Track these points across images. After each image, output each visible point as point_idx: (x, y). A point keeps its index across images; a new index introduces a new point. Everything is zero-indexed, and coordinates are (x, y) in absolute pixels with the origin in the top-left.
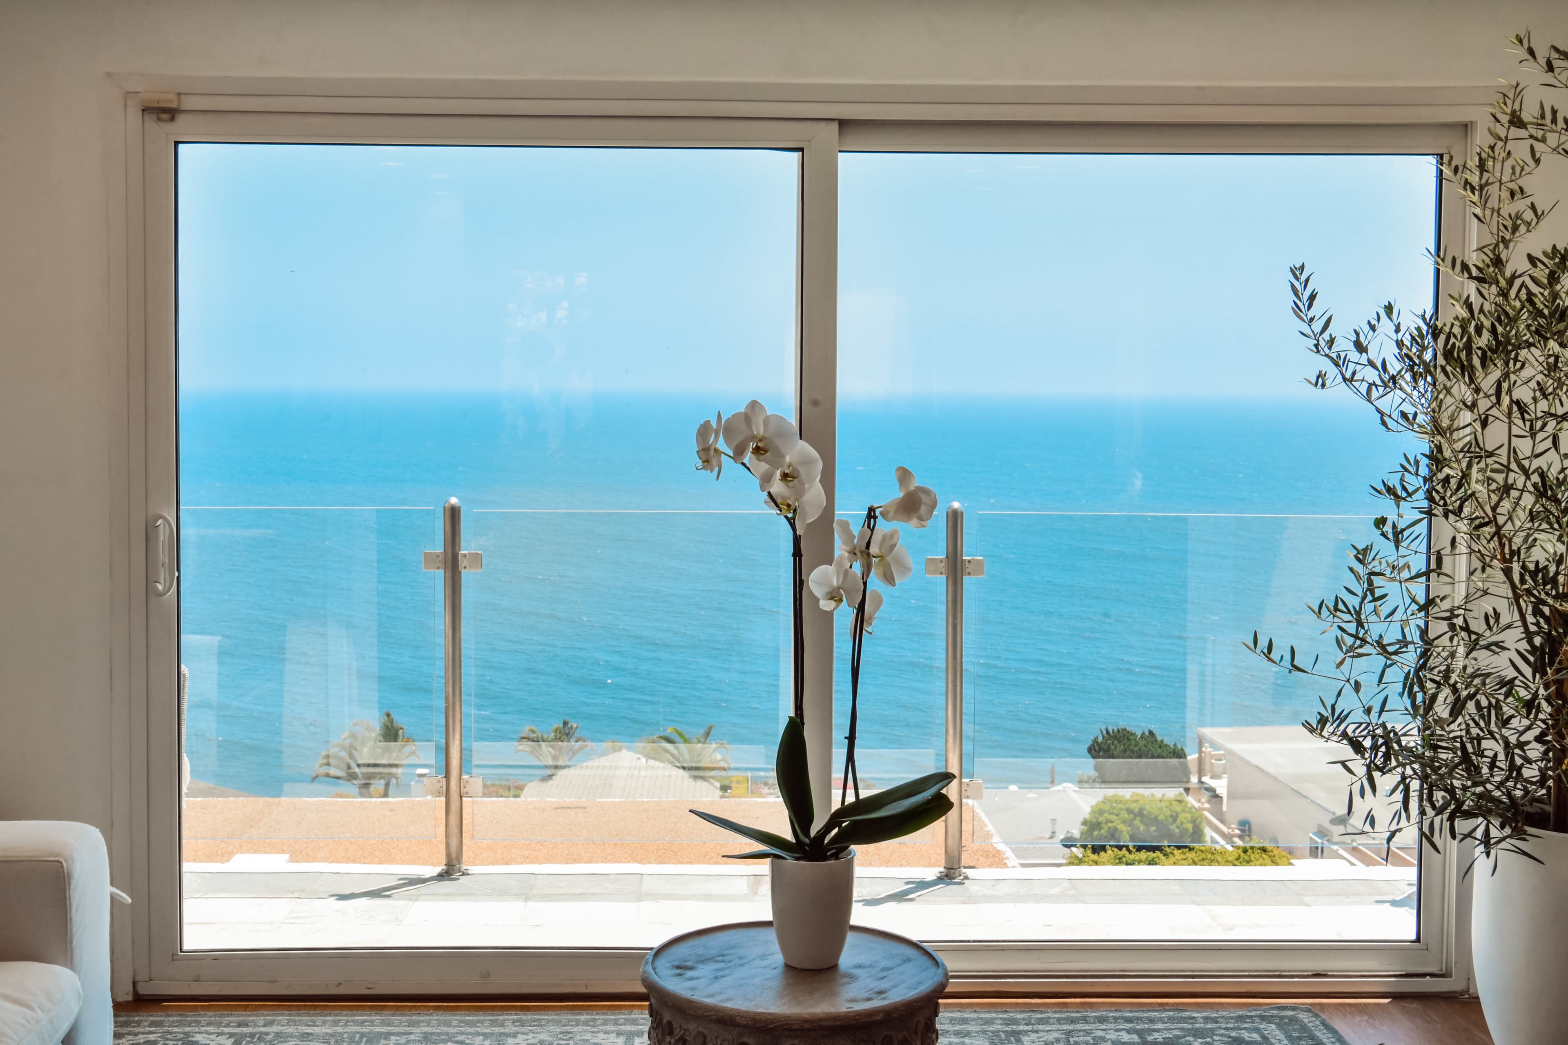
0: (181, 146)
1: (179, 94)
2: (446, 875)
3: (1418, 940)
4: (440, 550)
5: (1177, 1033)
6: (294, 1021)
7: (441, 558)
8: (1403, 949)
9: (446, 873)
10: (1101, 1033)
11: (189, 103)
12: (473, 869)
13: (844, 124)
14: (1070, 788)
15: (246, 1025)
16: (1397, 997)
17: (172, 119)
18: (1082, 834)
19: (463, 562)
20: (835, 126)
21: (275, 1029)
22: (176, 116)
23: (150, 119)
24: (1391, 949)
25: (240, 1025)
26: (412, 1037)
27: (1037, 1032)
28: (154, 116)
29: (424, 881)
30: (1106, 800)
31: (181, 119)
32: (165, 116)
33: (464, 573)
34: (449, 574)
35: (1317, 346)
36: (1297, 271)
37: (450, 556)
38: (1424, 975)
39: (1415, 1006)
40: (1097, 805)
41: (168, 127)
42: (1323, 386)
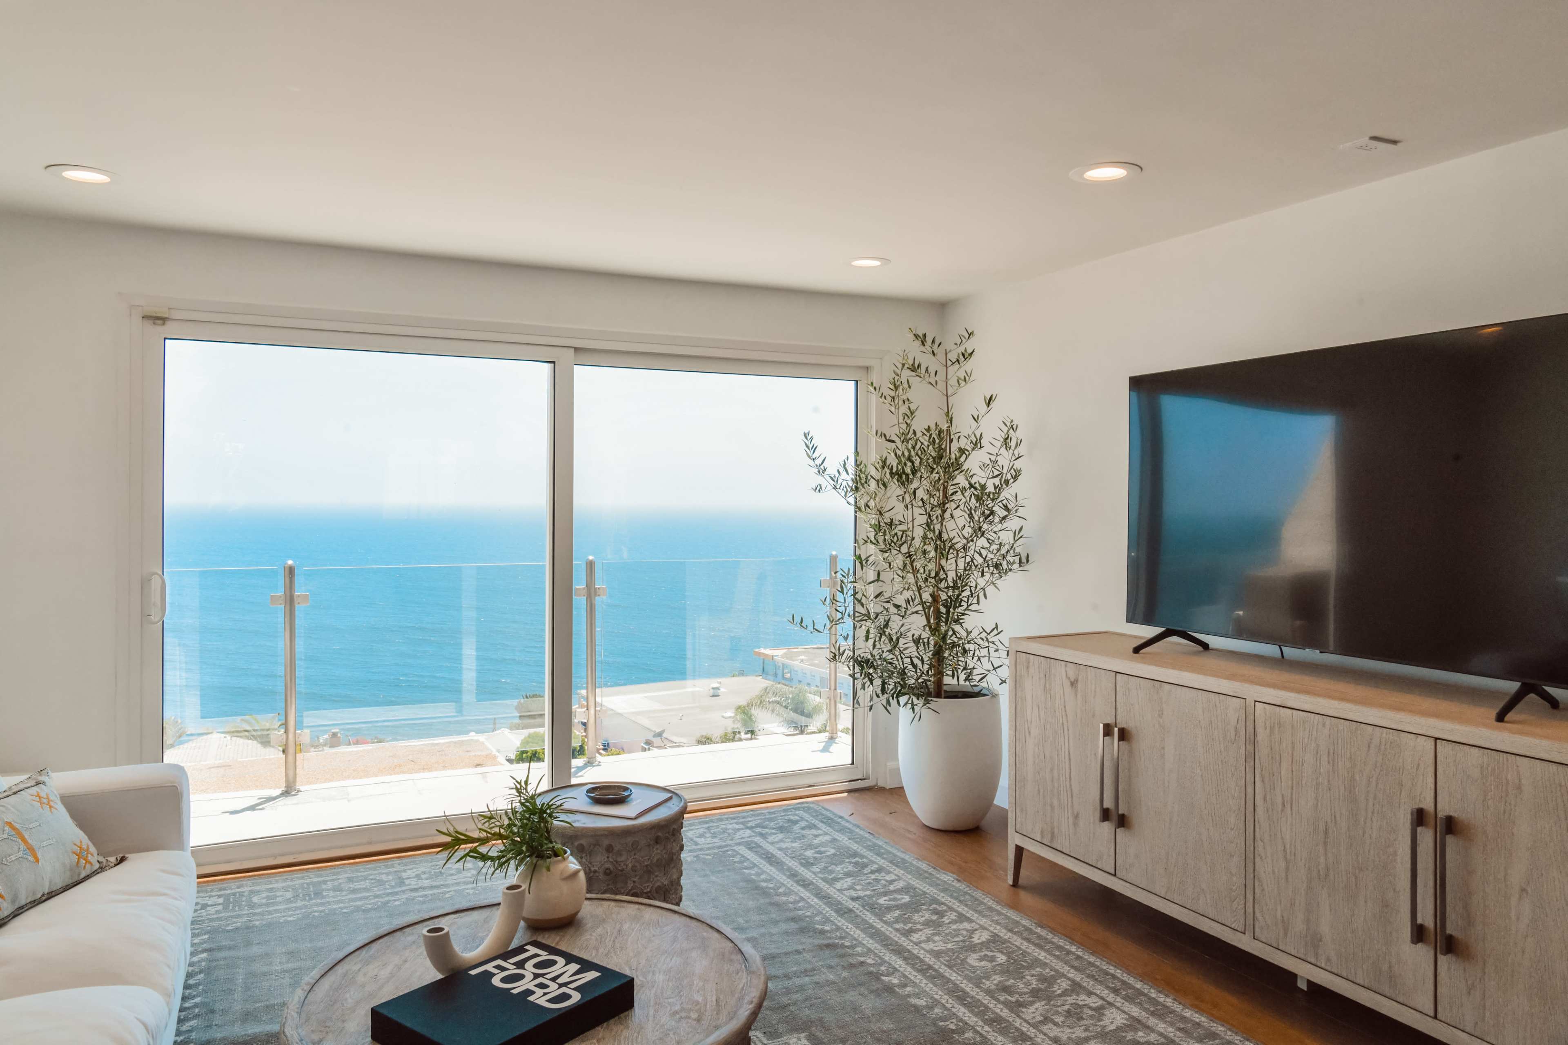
0: (167, 340)
1: (169, 309)
2: (286, 793)
3: (853, 763)
4: (281, 593)
5: (759, 821)
6: (256, 883)
7: (283, 598)
8: (846, 768)
9: (286, 792)
10: (724, 826)
11: (175, 315)
12: (302, 788)
13: (576, 349)
14: (506, 731)
15: (225, 889)
16: (849, 791)
17: (164, 324)
18: (516, 756)
19: (296, 600)
20: (573, 349)
21: (246, 889)
22: (166, 322)
23: (148, 324)
24: (842, 769)
25: (220, 890)
26: (340, 881)
27: (692, 830)
28: (151, 322)
29: (274, 799)
30: (530, 736)
31: (169, 324)
32: (160, 322)
33: (297, 606)
34: (288, 608)
35: (819, 472)
36: (806, 435)
37: (288, 598)
38: (858, 780)
39: (857, 794)
40: (525, 738)
41: (159, 329)
42: (819, 491)
